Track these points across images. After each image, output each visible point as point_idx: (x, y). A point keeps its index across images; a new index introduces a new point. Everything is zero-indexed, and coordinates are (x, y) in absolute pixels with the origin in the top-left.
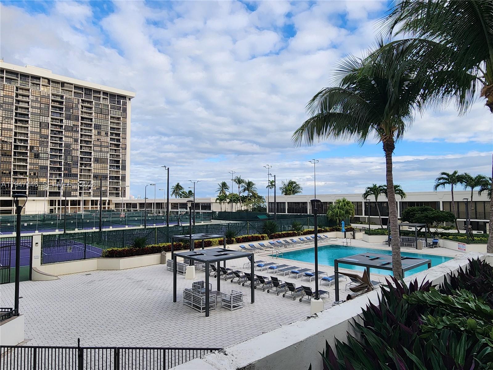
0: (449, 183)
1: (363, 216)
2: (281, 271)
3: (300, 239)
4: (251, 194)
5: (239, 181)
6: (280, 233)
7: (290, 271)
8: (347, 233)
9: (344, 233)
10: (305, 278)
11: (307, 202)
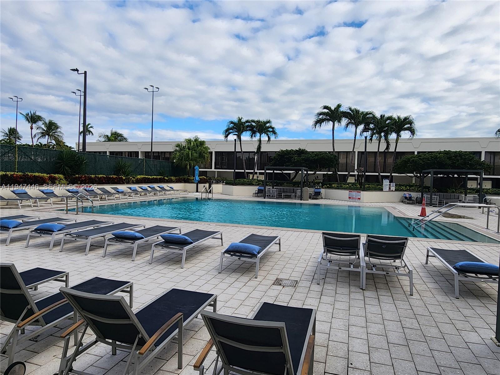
0: (328, 120)
1: (213, 169)
2: (79, 235)
3: (130, 188)
4: (54, 142)
5: (33, 119)
6: (93, 176)
7: (109, 235)
8: (199, 185)
9: (196, 184)
10: (159, 252)
11: (138, 152)
